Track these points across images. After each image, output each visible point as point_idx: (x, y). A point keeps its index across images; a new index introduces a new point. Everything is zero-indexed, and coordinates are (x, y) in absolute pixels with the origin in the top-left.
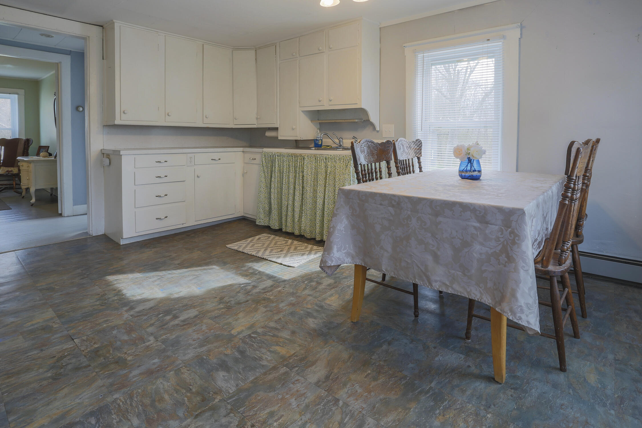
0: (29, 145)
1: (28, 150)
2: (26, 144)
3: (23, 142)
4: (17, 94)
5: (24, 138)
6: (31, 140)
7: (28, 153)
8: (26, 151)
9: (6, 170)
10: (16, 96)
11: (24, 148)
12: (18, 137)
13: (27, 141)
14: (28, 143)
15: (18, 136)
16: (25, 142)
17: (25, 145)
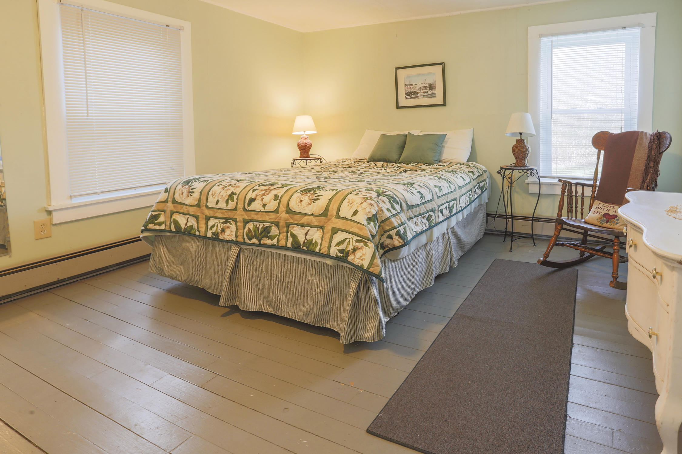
0: (662, 150)
1: (657, 163)
2: (654, 146)
3: (646, 142)
4: (639, 26)
5: (649, 130)
6: (667, 135)
7: (659, 171)
8: (652, 164)
9: (604, 212)
10: (637, 31)
11: (649, 158)
12: (636, 130)
13: (656, 137)
14: (660, 145)
15: (636, 127)
16: (652, 141)
17: (650, 149)
